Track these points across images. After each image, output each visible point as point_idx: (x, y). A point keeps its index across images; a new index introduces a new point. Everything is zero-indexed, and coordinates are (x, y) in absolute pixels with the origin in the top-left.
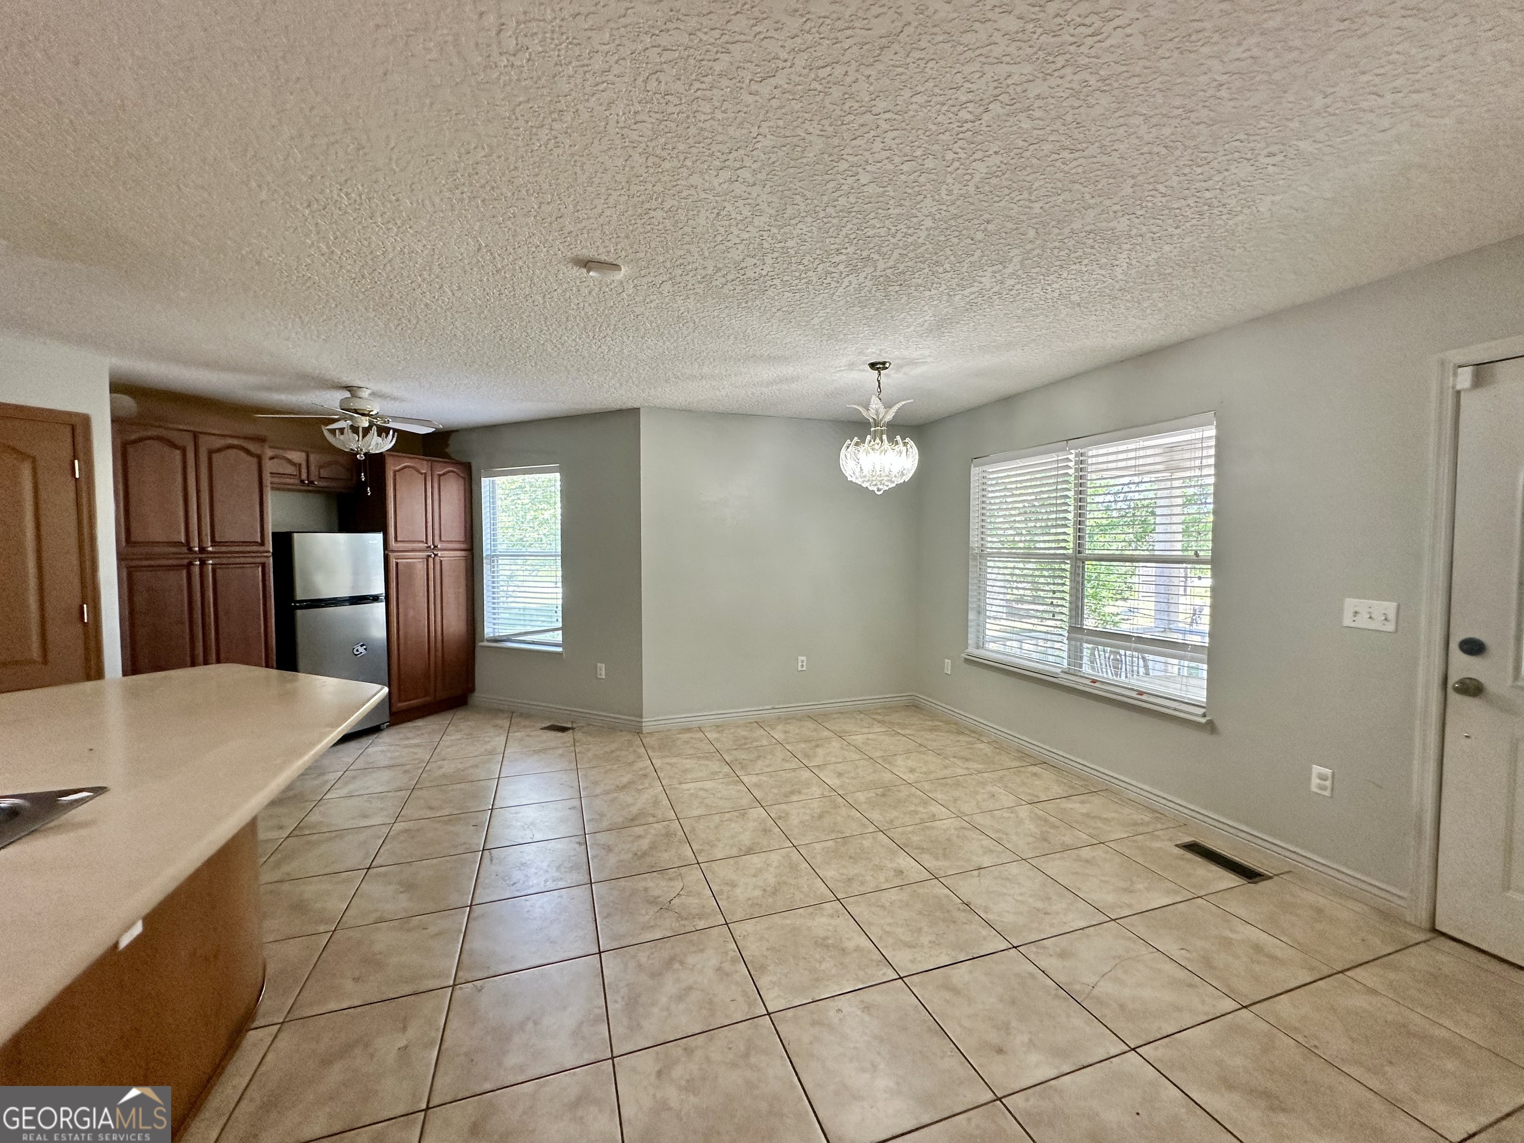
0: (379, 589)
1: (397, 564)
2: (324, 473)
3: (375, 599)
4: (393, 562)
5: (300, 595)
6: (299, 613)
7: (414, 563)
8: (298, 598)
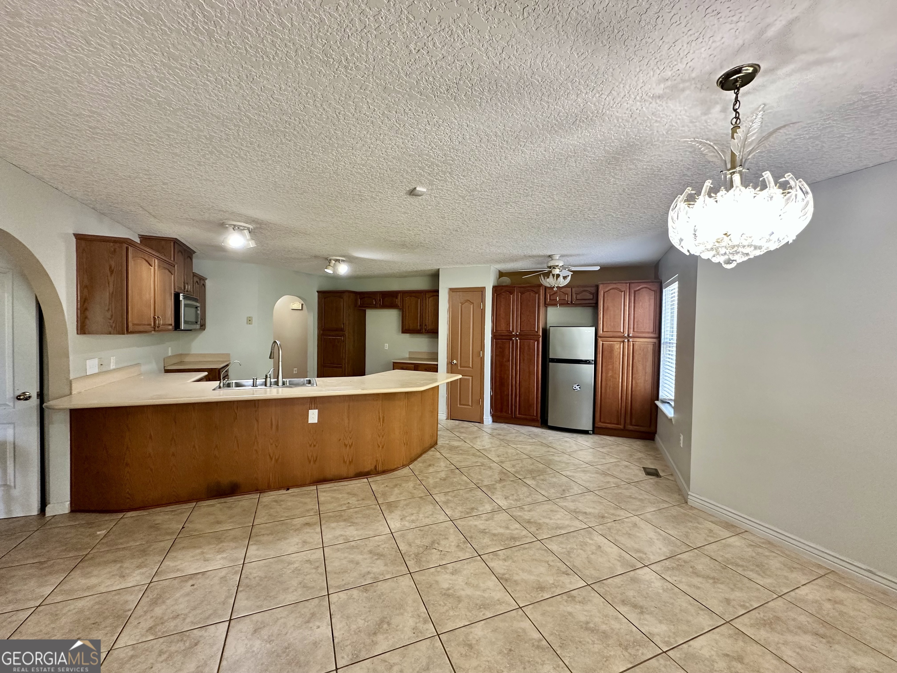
0: (591, 357)
1: (603, 344)
2: (579, 297)
3: (586, 362)
4: (600, 343)
5: (551, 356)
6: (551, 364)
7: (614, 344)
8: (550, 357)
